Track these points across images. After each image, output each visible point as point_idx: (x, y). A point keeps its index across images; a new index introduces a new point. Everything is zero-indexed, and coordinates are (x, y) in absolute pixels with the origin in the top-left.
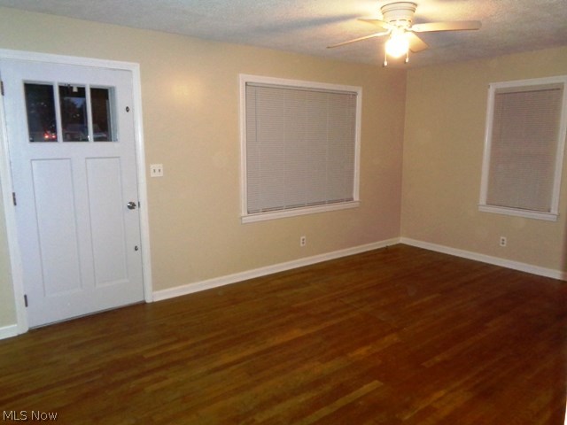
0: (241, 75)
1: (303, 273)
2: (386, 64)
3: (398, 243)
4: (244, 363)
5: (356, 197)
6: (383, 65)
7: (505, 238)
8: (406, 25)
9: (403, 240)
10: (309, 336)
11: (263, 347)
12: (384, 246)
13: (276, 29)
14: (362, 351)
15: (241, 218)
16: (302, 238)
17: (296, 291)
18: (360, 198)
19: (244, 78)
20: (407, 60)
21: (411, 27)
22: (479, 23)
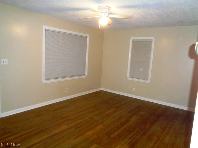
0: (43, 26)
1: (66, 102)
2: (99, 27)
3: (100, 90)
4: (43, 142)
5: (86, 74)
6: (99, 28)
7: (135, 88)
8: (107, 14)
9: (102, 89)
10: (69, 128)
11: (51, 135)
12: (96, 91)
13: (59, 10)
14: (89, 133)
15: (42, 82)
16: (66, 89)
17: (63, 110)
18: (88, 74)
19: (44, 27)
20: (107, 27)
21: (108, 15)
22: (131, 17)
